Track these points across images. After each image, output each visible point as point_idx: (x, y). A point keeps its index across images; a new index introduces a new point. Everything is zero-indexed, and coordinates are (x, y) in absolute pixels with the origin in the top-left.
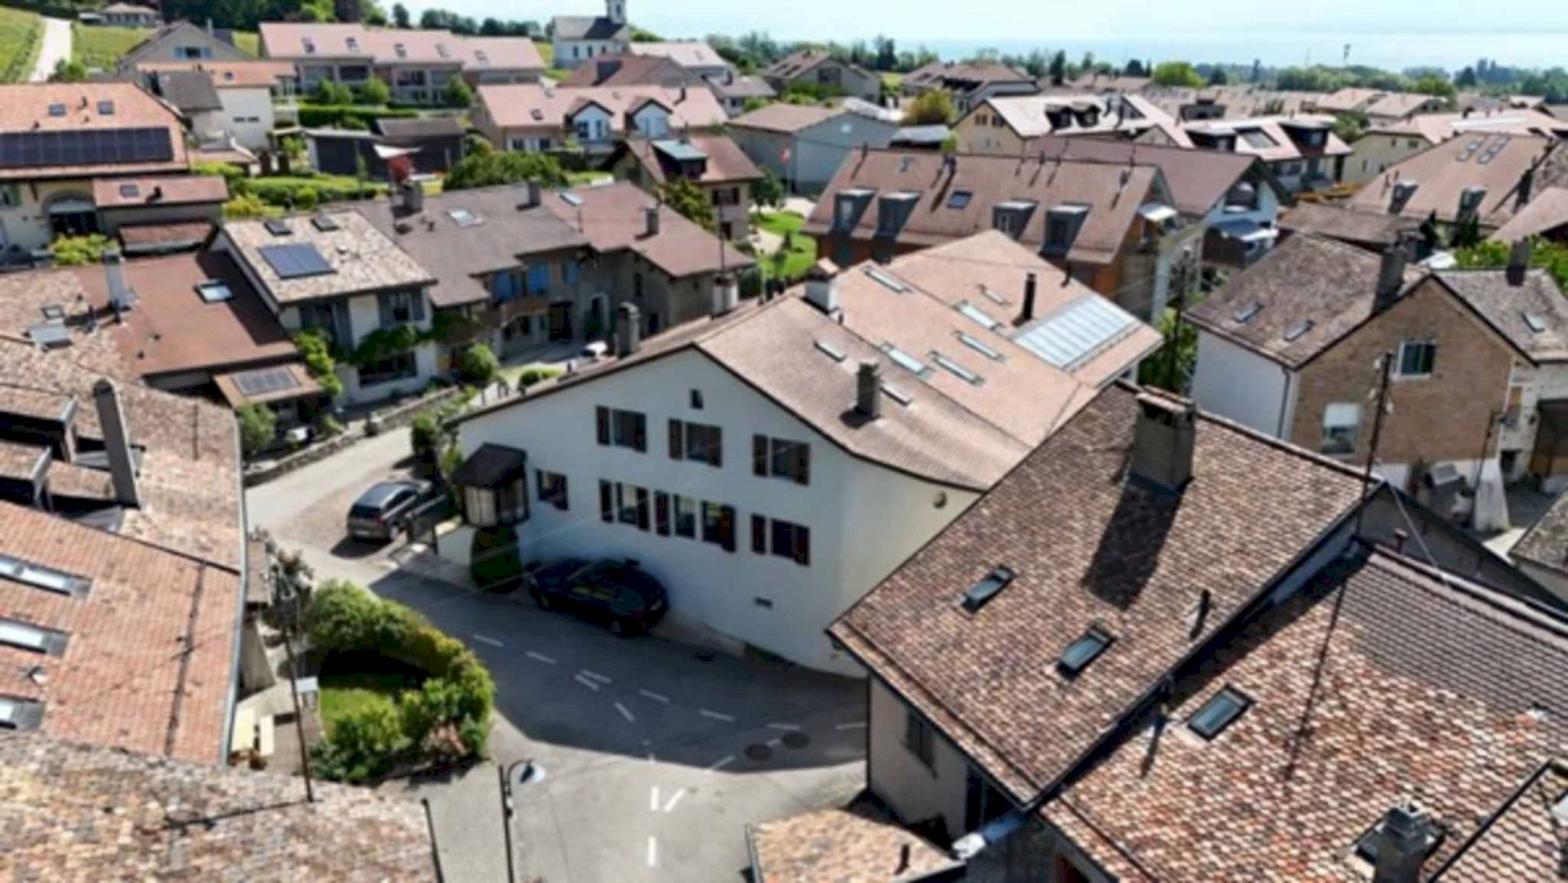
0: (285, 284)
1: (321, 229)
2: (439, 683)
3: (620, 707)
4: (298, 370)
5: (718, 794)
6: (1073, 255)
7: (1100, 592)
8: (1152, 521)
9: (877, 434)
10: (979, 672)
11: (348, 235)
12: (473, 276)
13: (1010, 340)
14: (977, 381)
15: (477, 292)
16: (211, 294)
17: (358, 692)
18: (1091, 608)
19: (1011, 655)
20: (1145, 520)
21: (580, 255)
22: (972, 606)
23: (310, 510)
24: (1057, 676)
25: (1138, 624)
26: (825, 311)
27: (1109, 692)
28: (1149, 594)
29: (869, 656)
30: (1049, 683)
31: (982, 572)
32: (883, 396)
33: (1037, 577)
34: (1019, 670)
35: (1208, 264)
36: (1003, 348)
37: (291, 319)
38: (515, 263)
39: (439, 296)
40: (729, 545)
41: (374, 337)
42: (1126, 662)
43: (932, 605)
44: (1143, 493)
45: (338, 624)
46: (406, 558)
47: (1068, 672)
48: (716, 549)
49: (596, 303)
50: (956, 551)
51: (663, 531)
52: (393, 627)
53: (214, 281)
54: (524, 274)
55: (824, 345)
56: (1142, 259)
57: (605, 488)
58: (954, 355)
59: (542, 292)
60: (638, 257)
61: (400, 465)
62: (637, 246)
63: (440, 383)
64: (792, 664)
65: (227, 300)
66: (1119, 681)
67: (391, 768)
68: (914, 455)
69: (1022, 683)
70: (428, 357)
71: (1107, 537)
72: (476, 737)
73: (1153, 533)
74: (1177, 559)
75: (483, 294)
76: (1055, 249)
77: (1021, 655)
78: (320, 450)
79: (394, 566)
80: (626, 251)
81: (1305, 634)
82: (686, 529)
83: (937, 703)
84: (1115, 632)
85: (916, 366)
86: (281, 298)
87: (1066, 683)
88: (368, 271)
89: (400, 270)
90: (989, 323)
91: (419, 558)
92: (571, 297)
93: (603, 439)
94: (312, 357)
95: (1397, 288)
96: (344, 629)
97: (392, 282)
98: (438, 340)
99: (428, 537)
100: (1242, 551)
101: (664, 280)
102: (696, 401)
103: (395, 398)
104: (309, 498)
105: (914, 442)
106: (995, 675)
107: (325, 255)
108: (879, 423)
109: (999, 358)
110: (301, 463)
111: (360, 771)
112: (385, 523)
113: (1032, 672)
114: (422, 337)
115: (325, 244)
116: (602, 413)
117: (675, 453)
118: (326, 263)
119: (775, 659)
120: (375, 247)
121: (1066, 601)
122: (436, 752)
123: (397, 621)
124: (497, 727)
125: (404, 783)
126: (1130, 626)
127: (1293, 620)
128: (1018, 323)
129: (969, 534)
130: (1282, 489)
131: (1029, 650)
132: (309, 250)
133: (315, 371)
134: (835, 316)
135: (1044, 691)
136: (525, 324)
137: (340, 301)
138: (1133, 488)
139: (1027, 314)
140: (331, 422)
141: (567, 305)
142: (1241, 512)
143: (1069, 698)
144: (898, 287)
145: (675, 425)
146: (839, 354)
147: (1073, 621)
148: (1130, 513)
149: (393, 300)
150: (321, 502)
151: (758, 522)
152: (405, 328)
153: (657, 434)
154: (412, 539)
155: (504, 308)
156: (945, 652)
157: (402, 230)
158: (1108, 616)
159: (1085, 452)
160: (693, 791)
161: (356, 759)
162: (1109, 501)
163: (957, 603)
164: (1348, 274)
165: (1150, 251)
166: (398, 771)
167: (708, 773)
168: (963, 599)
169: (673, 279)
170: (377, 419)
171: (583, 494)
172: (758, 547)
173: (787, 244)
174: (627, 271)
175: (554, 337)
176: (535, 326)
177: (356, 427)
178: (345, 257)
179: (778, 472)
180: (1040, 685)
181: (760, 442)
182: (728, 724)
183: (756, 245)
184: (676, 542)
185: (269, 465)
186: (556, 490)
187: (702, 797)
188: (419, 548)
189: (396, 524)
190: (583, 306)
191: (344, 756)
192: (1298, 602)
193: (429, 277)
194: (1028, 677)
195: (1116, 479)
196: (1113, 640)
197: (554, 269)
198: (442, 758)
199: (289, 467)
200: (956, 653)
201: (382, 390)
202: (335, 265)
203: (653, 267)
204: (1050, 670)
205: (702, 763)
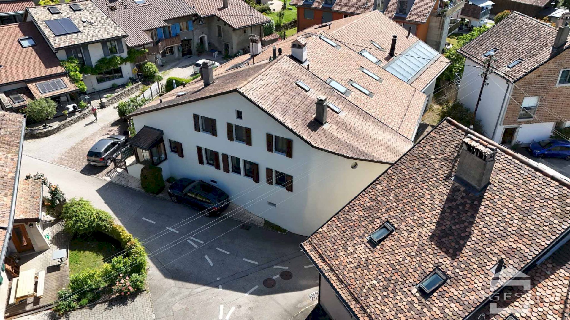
0: (57, 39)
1: (74, 11)
2: (120, 258)
3: (206, 257)
4: (66, 80)
5: (250, 308)
6: (409, 18)
7: (440, 245)
8: (468, 205)
9: (325, 132)
10: (377, 285)
11: (86, 13)
12: (144, 31)
13: (384, 68)
14: (371, 95)
15: (147, 39)
16: (25, 43)
17: (87, 253)
18: (435, 255)
19: (394, 278)
20: (464, 205)
21: (194, 18)
22: (373, 243)
23: (73, 148)
24: (418, 295)
25: (462, 269)
26: (300, 62)
27: (447, 310)
28: (466, 251)
29: (322, 265)
30: (414, 298)
31: (378, 223)
32: (328, 109)
33: (407, 231)
34: (398, 287)
35: (463, 17)
36: (382, 74)
37: (62, 55)
38: (164, 24)
39: (130, 42)
40: (257, 180)
41: (102, 61)
42: (456, 293)
43: (353, 239)
44: (462, 189)
45: (76, 221)
46: (114, 175)
47: (425, 295)
48: (250, 180)
49: (202, 39)
50: (365, 209)
51: (226, 170)
52: (102, 223)
53: (27, 37)
54: (169, 27)
55: (300, 84)
56: (439, 19)
57: (199, 149)
58: (361, 81)
59: (177, 36)
60: (219, 19)
61: (114, 125)
62: (218, 14)
63: (133, 81)
64: (285, 231)
65: (32, 46)
66: (452, 305)
67: (99, 297)
68: (342, 144)
69: (400, 296)
70: (127, 69)
71: (443, 212)
72: (139, 283)
73: (469, 214)
74: (483, 233)
75: (150, 40)
76: (402, 16)
77: (398, 277)
78: (79, 117)
79: (109, 179)
80: (213, 16)
81: (554, 287)
82: (237, 170)
83: (356, 299)
84: (449, 273)
85: (343, 90)
86: (55, 46)
87: (423, 300)
88: (96, 31)
89: (111, 30)
90: (375, 60)
91: (120, 174)
92: (191, 37)
93: (197, 129)
94: (72, 73)
95: (564, 44)
96: (79, 224)
97: (107, 37)
98: (131, 62)
99: (122, 165)
100: (519, 233)
101: (230, 30)
102: (239, 115)
103: (113, 89)
104: (72, 143)
105: (343, 136)
106: (386, 288)
107: (76, 23)
108: (326, 126)
109: (380, 80)
110: (70, 124)
111: (84, 301)
112: (103, 159)
113: (405, 289)
114: (124, 60)
115: (76, 18)
116: (196, 117)
117: (230, 138)
118: (77, 28)
119: (277, 228)
120: (99, 19)
121: (421, 249)
122: (120, 291)
123: (103, 220)
124: (150, 272)
125: (106, 305)
126: (457, 270)
127: (547, 277)
128: (387, 59)
129: (371, 199)
130: (543, 198)
131: (403, 276)
132: (68, 22)
133: (74, 80)
134: (305, 65)
135: (411, 303)
136: (172, 51)
137: (84, 46)
138: (457, 184)
139: (392, 54)
140: (83, 104)
141: (189, 40)
142: (518, 209)
143: (425, 310)
144: (335, 45)
145: (229, 126)
146: (307, 89)
147: (426, 261)
148: (456, 200)
149: (109, 44)
150: (78, 144)
151: (269, 171)
152: (115, 57)
153: (221, 129)
154: (116, 166)
155: (160, 44)
156: (359, 269)
157: (113, 9)
158: (446, 262)
159: (431, 159)
160: (239, 307)
161: (83, 294)
162: (444, 190)
163: (365, 240)
164: (539, 36)
165: (442, 15)
166: (102, 299)
167: (246, 295)
168: (368, 238)
169: (234, 29)
170: (104, 100)
171: (190, 152)
172: (269, 181)
173: (284, 8)
174: (215, 25)
175: (184, 55)
176: (176, 50)
177: (95, 103)
178: (85, 24)
179: (278, 150)
180: (409, 299)
181: (269, 137)
182: (255, 266)
183: (271, 7)
184: (233, 176)
185: (56, 125)
186: (177, 148)
187: (244, 310)
188: (119, 170)
189: (109, 159)
190: (196, 41)
191: (75, 296)
192: (550, 266)
193: (124, 34)
194: (403, 293)
195: (448, 178)
196: (449, 277)
197: (183, 24)
198: (123, 293)
199: (64, 126)
200: (365, 271)
201: (107, 84)
202: (80, 29)
203: (226, 24)
204: (414, 290)
205: (244, 290)
